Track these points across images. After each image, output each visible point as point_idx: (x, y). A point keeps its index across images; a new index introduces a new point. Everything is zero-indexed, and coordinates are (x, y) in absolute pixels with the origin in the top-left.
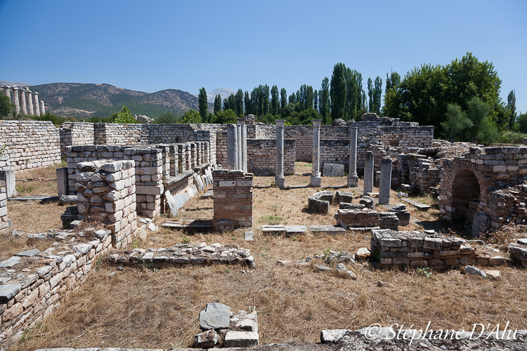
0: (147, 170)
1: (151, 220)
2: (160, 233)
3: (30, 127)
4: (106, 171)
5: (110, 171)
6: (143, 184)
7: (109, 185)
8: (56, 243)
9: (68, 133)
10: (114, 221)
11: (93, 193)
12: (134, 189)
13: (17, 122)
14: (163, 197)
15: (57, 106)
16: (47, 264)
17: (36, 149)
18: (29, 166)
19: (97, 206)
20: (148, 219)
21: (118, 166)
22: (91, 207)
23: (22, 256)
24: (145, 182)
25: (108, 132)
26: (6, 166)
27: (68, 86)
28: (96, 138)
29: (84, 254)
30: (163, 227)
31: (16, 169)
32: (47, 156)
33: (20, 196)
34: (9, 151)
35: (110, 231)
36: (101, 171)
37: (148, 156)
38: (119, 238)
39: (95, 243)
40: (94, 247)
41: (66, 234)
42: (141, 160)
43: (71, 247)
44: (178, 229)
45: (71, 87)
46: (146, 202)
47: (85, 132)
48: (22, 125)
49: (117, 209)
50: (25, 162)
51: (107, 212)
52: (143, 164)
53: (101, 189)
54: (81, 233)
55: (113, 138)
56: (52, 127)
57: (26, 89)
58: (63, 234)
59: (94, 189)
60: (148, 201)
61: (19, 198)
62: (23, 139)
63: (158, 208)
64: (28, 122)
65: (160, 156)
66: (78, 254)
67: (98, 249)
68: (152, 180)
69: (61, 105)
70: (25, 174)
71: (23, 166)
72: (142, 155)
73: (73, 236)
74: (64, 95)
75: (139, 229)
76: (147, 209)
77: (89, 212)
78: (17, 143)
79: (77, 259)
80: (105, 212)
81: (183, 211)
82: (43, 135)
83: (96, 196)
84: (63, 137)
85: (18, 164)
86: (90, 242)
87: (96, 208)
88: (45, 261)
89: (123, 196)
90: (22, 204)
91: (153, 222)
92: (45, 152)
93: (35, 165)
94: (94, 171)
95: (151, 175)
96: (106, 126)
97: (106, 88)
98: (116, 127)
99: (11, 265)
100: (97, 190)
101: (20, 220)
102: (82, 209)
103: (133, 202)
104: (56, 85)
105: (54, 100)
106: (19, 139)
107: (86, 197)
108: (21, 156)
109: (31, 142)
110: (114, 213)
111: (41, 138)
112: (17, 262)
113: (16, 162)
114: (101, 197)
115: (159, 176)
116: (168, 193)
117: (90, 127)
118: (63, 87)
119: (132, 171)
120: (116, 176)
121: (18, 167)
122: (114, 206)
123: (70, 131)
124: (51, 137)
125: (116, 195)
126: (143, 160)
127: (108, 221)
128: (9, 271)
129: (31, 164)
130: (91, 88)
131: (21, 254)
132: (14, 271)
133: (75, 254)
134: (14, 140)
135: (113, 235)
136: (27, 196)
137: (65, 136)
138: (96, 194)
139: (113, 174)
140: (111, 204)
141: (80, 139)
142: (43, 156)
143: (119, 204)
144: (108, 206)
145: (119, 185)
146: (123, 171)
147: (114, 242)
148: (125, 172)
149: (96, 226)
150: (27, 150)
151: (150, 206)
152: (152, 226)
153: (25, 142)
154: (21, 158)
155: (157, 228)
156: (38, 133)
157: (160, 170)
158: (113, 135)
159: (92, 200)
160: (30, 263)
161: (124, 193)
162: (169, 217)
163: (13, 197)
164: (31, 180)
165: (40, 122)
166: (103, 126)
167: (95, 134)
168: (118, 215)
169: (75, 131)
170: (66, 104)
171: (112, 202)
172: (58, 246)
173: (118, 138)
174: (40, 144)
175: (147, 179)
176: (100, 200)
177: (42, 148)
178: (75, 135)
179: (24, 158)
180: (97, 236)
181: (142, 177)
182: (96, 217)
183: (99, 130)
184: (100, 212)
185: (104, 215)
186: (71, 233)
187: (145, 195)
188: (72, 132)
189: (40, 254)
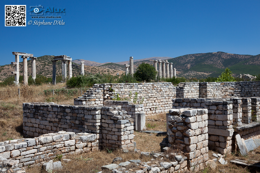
0: (220, 117)
1: (222, 156)
2: (227, 167)
3: (159, 87)
4: (186, 116)
5: (188, 116)
6: (217, 127)
7: (187, 125)
8: (153, 159)
9: (182, 90)
10: (189, 151)
11: (177, 130)
12: (206, 130)
13: (152, 83)
14: (234, 139)
15: (186, 70)
16: (142, 169)
17: (162, 100)
18: (157, 111)
19: (179, 139)
20: (219, 155)
21: (194, 112)
22: (176, 139)
23: (131, 162)
24: (218, 126)
25: (209, 89)
26: (142, 110)
27: (194, 56)
28: (200, 93)
29: (166, 169)
30: (231, 162)
31: (149, 113)
32: (168, 105)
33: (147, 130)
34: (147, 102)
35: (186, 158)
36: (183, 116)
37: (220, 107)
38: (192, 164)
39: (174, 163)
40: (173, 166)
41: (159, 155)
42: (216, 109)
43: (159, 163)
44: (243, 166)
45: (196, 57)
46: (219, 142)
47: (193, 89)
48: (155, 85)
49: (192, 142)
50: (155, 109)
51: (185, 144)
52: (217, 112)
53: (182, 127)
54: (167, 156)
55: (213, 93)
56: (171, 86)
57: (166, 61)
58: (157, 155)
59: (178, 127)
60: (220, 141)
61: (146, 131)
62: (154, 94)
63: (229, 148)
64: (158, 83)
65: (230, 106)
66: (162, 168)
67: (176, 168)
68: (223, 125)
69: (189, 70)
70: (154, 116)
71: (154, 112)
72: (217, 106)
73: (162, 156)
74: (192, 62)
75: (210, 160)
76: (219, 147)
77: (174, 143)
78: (151, 97)
79: (161, 171)
80: (184, 144)
81: (253, 153)
82: (166, 92)
83: (179, 132)
84: (178, 93)
85: (151, 110)
86: (172, 162)
87: (179, 140)
88: (142, 167)
89: (197, 134)
90: (147, 135)
91: (223, 158)
92: (166, 103)
93: (160, 111)
94: (178, 115)
95: (223, 121)
96: (208, 84)
97: (220, 55)
98: (215, 85)
99: (124, 166)
100: (180, 128)
101: (143, 144)
102: (170, 140)
103: (205, 139)
104: (186, 56)
105: (185, 67)
106: (152, 94)
107: (173, 132)
108: (153, 105)
109: (159, 96)
110: (190, 145)
111: (165, 94)
112: (127, 165)
113: (150, 109)
114: (182, 133)
115: (229, 122)
116: (238, 136)
117: (196, 85)
118: (191, 57)
119: (206, 116)
120: (191, 119)
121: (151, 112)
122: (189, 140)
123: (183, 88)
124: (171, 93)
125: (191, 132)
126: (217, 109)
127: (186, 150)
128: (123, 168)
129: (158, 110)
130: (209, 56)
131: (131, 161)
132: (125, 169)
133: (160, 168)
134: (150, 95)
135: (188, 160)
136: (151, 130)
137: (180, 91)
138: (179, 130)
139: (190, 118)
140: (188, 139)
141: (189, 94)
142: (165, 105)
143: (193, 139)
144: (186, 139)
145: (193, 126)
146: (197, 116)
147: (189, 166)
148: (199, 118)
149: (178, 152)
150: (156, 101)
151: (222, 145)
152: (222, 161)
153: (155, 96)
154: (153, 106)
155: (226, 163)
156: (163, 90)
157: (230, 117)
158: (212, 91)
159: (177, 134)
160: (134, 166)
161: (198, 132)
162: (237, 155)
163: (143, 130)
164: (156, 120)
165: (165, 83)
166: (206, 84)
167: (199, 91)
168: (192, 147)
169: (186, 88)
170: (192, 69)
171: (188, 137)
172: (153, 161)
173: (217, 93)
174: (164, 98)
175: (220, 123)
176: (181, 135)
177: (165, 100)
178: (186, 91)
179: (154, 106)
180: (176, 159)
181: (216, 122)
182: (178, 146)
183: (203, 88)
184: (181, 143)
185: (183, 145)
186: (162, 154)
187: (219, 136)
188: (184, 89)
189: (140, 163)
